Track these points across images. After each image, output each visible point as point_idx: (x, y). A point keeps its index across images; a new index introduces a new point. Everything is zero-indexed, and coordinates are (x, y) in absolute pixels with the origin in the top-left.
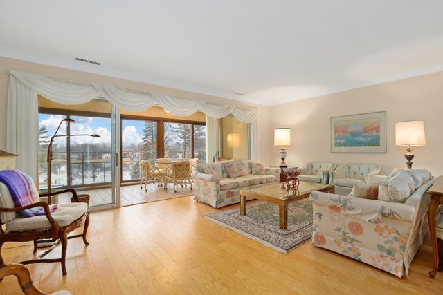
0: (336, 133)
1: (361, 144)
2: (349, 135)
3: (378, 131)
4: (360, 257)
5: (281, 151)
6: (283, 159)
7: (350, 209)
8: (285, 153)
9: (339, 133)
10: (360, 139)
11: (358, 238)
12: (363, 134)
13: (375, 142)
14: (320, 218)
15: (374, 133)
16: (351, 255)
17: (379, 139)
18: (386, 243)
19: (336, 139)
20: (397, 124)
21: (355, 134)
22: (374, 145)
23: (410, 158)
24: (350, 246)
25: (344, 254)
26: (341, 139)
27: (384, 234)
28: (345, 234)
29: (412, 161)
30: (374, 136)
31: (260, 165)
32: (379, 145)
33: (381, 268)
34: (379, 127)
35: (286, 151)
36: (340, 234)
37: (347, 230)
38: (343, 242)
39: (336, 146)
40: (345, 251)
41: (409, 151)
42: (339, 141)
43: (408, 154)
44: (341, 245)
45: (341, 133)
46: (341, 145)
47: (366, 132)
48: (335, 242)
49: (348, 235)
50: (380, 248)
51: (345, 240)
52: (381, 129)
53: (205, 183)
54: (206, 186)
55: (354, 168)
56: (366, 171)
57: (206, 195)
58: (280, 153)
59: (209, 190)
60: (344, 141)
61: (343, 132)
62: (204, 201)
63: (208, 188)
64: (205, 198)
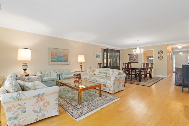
0: (51, 56)
1: (61, 61)
3: (67, 57)
5: (24, 65)
6: (25, 70)
8: (27, 66)
9: (53, 56)
10: (61, 59)
15: (66, 57)
17: (67, 59)
21: (59, 57)
22: (66, 62)
26: (54, 59)
29: (82, 67)
32: (67, 62)
34: (67, 55)
39: (51, 62)
41: (81, 64)
42: (53, 59)
43: (81, 65)
46: (55, 61)
47: (63, 56)
52: (68, 56)
53: (39, 99)
54: (42, 101)
55: (62, 71)
56: (66, 72)
57: (40, 111)
58: (23, 66)
59: (46, 104)
60: (55, 59)
61: (55, 55)
62: (35, 120)
63: (46, 102)
64: (37, 116)
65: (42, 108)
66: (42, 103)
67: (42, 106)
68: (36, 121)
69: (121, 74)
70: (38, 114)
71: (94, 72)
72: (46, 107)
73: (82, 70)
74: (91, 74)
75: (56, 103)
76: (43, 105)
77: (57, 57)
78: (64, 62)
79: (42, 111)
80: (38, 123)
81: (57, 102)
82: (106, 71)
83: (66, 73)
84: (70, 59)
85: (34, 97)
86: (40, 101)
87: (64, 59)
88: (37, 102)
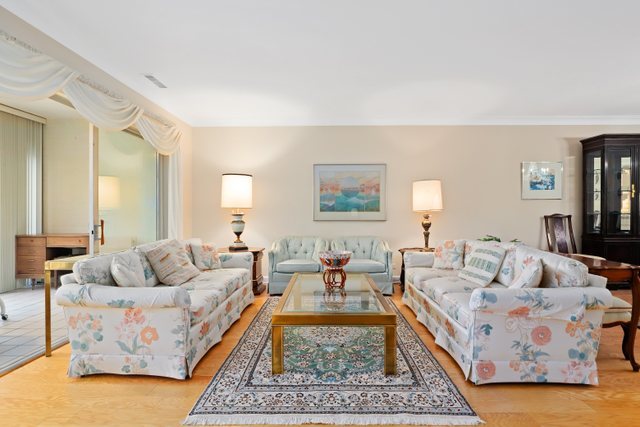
0: (321, 190)
2: (340, 194)
3: (378, 190)
4: (546, 377)
5: (236, 219)
6: (238, 234)
7: (546, 308)
8: (242, 222)
9: (327, 190)
10: (354, 200)
11: (543, 349)
12: (360, 194)
13: (374, 207)
14: (488, 333)
15: (373, 193)
16: (534, 378)
17: (379, 201)
18: (578, 344)
19: (322, 198)
20: (415, 184)
21: (348, 193)
22: (372, 210)
23: (427, 227)
24: (533, 364)
25: (524, 381)
26: (330, 200)
27: (577, 333)
28: (525, 348)
29: (430, 230)
30: (373, 197)
31: (210, 249)
32: (378, 210)
33: (573, 382)
34: (379, 185)
35: (243, 219)
36: (520, 350)
37: (530, 342)
38: (523, 363)
39: (321, 210)
40: (527, 375)
41: (427, 217)
42: (326, 203)
43: (426, 222)
44: (521, 368)
45: (330, 191)
46: (332, 209)
47: (363, 191)
48: (511, 366)
49: (531, 348)
50: (572, 353)
51: (525, 358)
52: (381, 188)
53: (132, 315)
54: (138, 322)
55: (352, 244)
56: (368, 247)
57: (134, 350)
58: (234, 222)
59: (149, 335)
60: (333, 203)
61: (333, 188)
62: (123, 370)
63: (148, 329)
64: (128, 359)
65: (140, 343)
66: (138, 328)
67: (139, 338)
68: (124, 373)
69: (565, 281)
70: (130, 356)
71: (464, 257)
72: (149, 342)
73: (430, 246)
74: (448, 265)
75: (177, 339)
76: (141, 333)
77: (339, 194)
78: (367, 210)
79: (140, 351)
80: (130, 379)
81: (180, 337)
82: (494, 254)
83: (368, 253)
84: (390, 199)
85: (109, 304)
86: (134, 322)
87: (366, 201)
88: (127, 322)
